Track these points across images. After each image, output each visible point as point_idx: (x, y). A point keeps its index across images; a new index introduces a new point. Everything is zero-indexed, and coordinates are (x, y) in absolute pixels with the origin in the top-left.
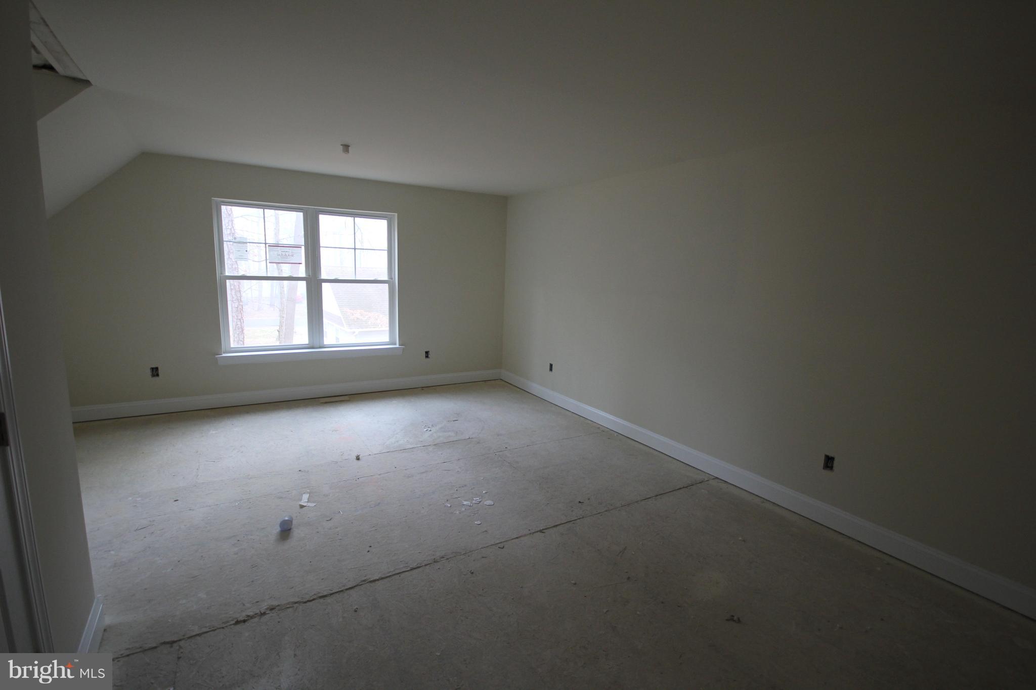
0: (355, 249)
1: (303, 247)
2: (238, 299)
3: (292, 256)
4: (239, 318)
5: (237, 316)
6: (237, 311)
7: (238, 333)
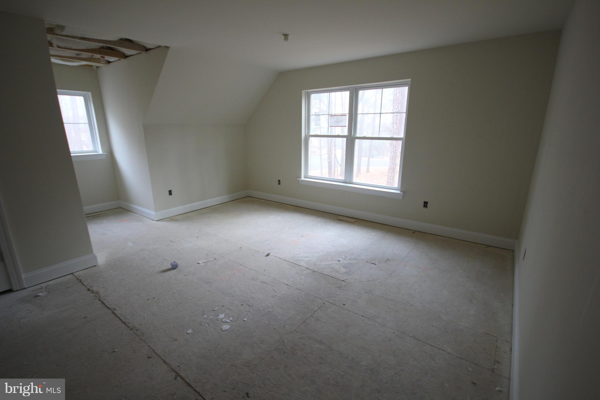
0: (381, 113)
1: (348, 115)
2: (394, 152)
3: (342, 121)
4: (393, 163)
5: (392, 161)
6: (392, 158)
7: (391, 171)
